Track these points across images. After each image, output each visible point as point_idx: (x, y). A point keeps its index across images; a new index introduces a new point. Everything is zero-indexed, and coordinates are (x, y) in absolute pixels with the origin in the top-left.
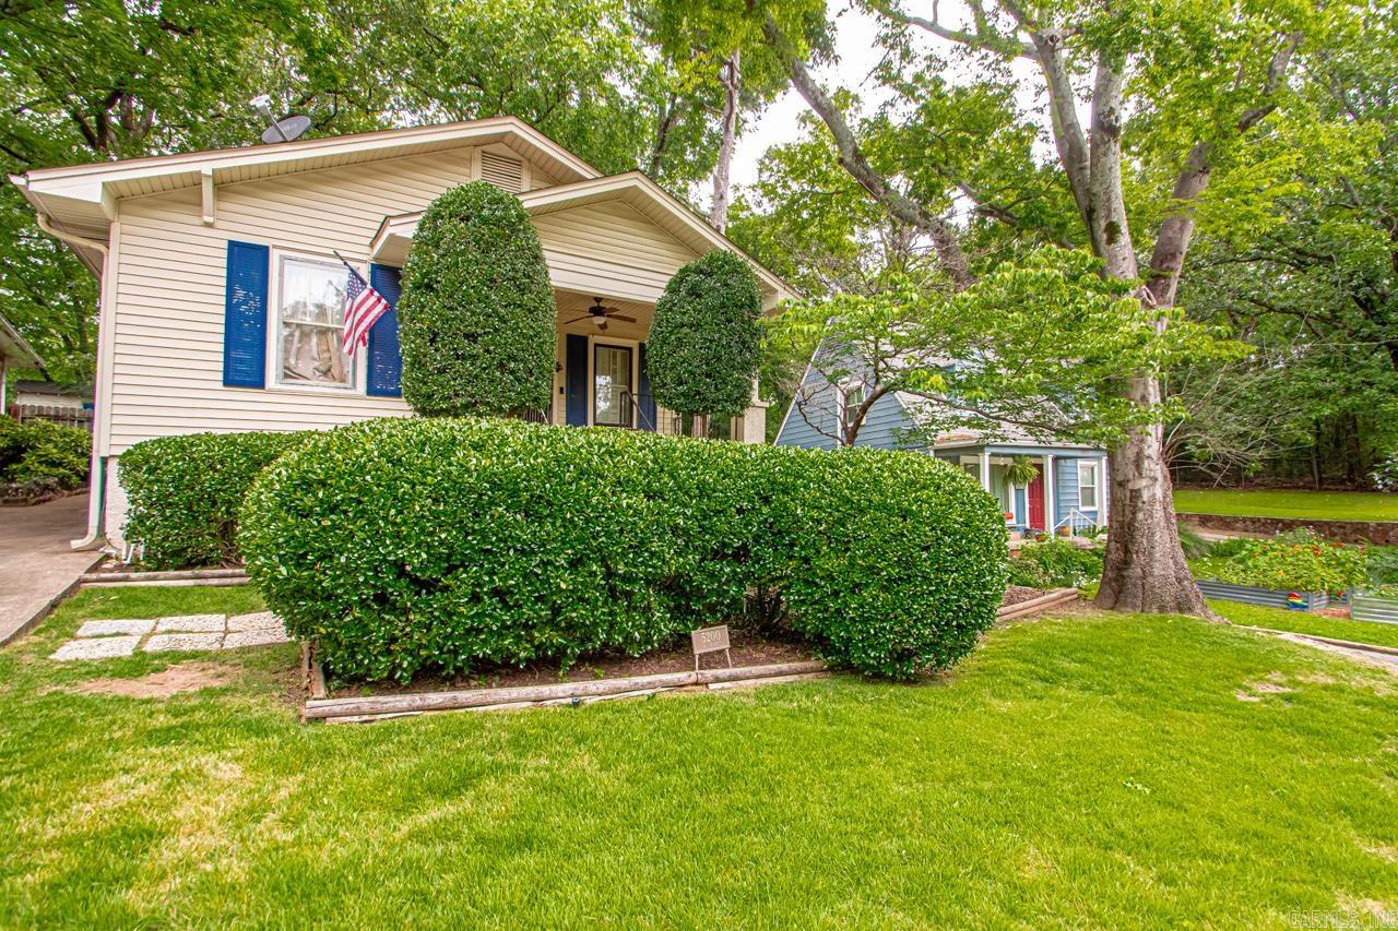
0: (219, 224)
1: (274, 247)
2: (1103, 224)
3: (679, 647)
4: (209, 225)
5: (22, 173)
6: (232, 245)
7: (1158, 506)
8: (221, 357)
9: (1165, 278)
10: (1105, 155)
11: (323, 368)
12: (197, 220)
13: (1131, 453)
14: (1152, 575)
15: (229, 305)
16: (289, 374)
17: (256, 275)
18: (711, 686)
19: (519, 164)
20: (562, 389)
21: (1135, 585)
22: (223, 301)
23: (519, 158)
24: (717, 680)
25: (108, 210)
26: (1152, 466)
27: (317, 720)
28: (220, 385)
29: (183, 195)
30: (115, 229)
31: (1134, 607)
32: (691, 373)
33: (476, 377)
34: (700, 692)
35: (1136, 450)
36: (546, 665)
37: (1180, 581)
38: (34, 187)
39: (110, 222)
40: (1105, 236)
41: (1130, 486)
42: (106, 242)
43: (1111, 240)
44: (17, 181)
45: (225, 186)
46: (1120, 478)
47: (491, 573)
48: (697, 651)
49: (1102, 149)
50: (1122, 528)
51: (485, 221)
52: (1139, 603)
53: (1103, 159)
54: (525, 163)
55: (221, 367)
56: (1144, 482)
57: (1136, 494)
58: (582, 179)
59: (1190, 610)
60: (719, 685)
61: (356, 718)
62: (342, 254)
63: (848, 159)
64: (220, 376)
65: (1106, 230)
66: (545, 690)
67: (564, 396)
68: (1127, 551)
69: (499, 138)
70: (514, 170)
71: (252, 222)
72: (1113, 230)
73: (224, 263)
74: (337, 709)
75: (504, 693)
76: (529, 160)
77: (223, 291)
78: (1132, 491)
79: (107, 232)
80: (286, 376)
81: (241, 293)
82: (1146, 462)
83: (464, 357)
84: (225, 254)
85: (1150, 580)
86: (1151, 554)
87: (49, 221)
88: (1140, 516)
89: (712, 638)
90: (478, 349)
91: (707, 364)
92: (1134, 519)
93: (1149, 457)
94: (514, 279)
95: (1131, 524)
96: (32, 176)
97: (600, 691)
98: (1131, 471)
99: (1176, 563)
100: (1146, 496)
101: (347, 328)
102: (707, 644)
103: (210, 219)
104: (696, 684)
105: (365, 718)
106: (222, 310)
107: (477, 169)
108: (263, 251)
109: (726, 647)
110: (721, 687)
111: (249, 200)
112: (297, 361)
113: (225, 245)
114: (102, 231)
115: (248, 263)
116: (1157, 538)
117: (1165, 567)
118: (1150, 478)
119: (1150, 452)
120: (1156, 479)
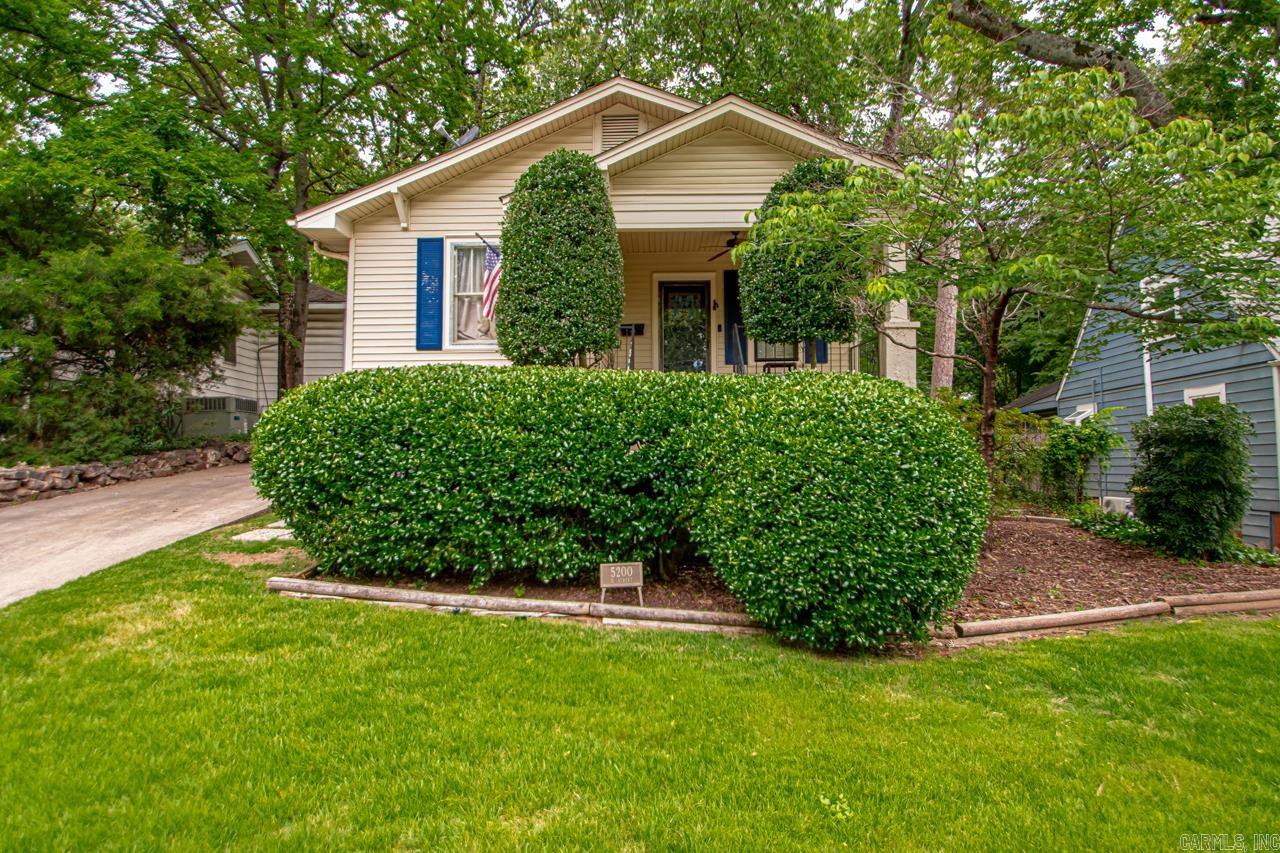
0: (412, 227)
1: (448, 237)
3: (585, 581)
4: (405, 230)
5: (293, 218)
6: (421, 241)
8: (414, 329)
11: (484, 329)
12: (395, 227)
15: (420, 289)
16: (459, 337)
17: (436, 263)
18: (606, 621)
19: (634, 118)
20: (720, 326)
22: (415, 285)
23: (637, 112)
24: (612, 615)
25: (344, 231)
27: (275, 590)
28: (414, 350)
29: (383, 211)
30: (352, 244)
32: (764, 298)
33: (538, 326)
34: (589, 623)
38: (301, 225)
39: (348, 240)
42: (347, 253)
44: (291, 223)
45: (414, 198)
48: (604, 585)
54: (643, 116)
55: (414, 336)
58: (684, 116)
60: (614, 621)
61: (299, 594)
62: (481, 233)
63: (958, 11)
64: (414, 343)
66: (440, 597)
67: (723, 333)
70: (630, 126)
71: (432, 221)
73: (415, 256)
74: (286, 585)
75: (405, 593)
76: (645, 112)
77: (415, 278)
79: (348, 246)
80: (459, 338)
81: (426, 278)
84: (415, 249)
87: (320, 246)
89: (622, 573)
90: (537, 301)
91: (782, 287)
96: (299, 218)
97: (489, 606)
101: (485, 294)
102: (616, 579)
103: (404, 225)
104: (589, 615)
105: (305, 595)
106: (414, 292)
107: (598, 134)
108: (440, 241)
109: (639, 584)
110: (616, 623)
111: (430, 204)
112: (466, 325)
113: (415, 242)
114: (343, 246)
115: (430, 252)
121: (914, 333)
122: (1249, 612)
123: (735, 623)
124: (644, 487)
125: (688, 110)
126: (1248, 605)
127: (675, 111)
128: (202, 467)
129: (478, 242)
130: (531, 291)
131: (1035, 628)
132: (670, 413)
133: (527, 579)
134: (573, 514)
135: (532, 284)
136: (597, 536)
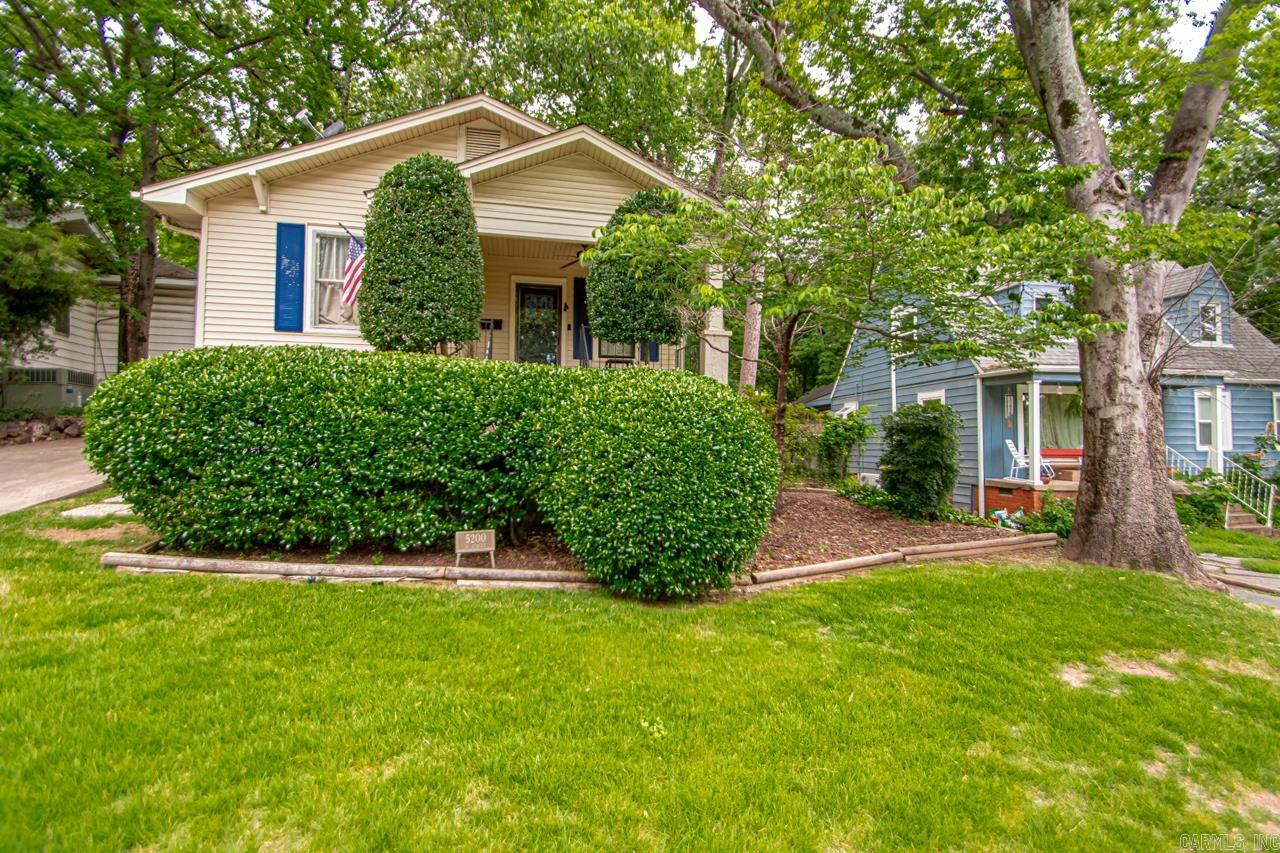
0: (272, 211)
1: (309, 224)
2: (1056, 104)
3: (442, 547)
4: (264, 213)
5: (138, 190)
6: (280, 226)
7: (1136, 439)
8: (273, 310)
9: (1178, 160)
10: (1047, 24)
11: (347, 315)
12: (253, 210)
13: (1102, 374)
14: (1125, 523)
15: (278, 271)
16: (321, 321)
17: (297, 248)
18: (459, 582)
19: (497, 133)
20: (569, 326)
21: (1102, 533)
22: (274, 268)
23: (498, 128)
24: (466, 577)
25: (196, 208)
26: (1130, 390)
27: (111, 566)
28: (272, 331)
29: (241, 192)
30: (205, 222)
31: (1100, 559)
32: (607, 304)
33: (401, 316)
34: (444, 586)
35: (1107, 371)
37: (1160, 531)
38: (147, 198)
39: (201, 217)
40: (1059, 119)
41: (1101, 414)
42: (199, 230)
43: (1067, 123)
44: (135, 195)
45: (274, 182)
46: (1090, 405)
48: (459, 551)
49: (1043, 18)
50: (1093, 464)
52: (1106, 555)
53: (1046, 30)
54: (503, 132)
55: (273, 317)
56: (1117, 410)
57: (1108, 425)
59: (1169, 568)
60: (468, 582)
61: (138, 569)
62: (344, 224)
64: (272, 324)
65: (1060, 112)
66: (295, 567)
67: (571, 332)
68: (1097, 493)
71: (294, 208)
72: (1068, 111)
73: (274, 240)
74: (124, 560)
75: (257, 565)
77: (274, 261)
78: (1102, 420)
79: (200, 223)
80: (321, 322)
81: (286, 261)
82: (1121, 387)
84: (275, 233)
85: (1123, 528)
86: (1125, 497)
87: (169, 221)
88: (1113, 451)
89: (476, 540)
90: (400, 292)
91: (622, 296)
92: (1105, 454)
93: (1126, 380)
95: (1102, 461)
96: (145, 190)
97: (347, 573)
98: (1101, 396)
99: (1158, 510)
100: (1119, 426)
101: (345, 281)
102: (470, 545)
103: (263, 208)
104: (444, 578)
105: (145, 569)
106: (274, 275)
107: (462, 144)
108: (301, 228)
109: (492, 548)
110: (469, 584)
111: (290, 190)
112: (329, 310)
113: (275, 226)
114: (196, 223)
115: (290, 238)
116: (1134, 478)
117: (1144, 513)
118: (1127, 405)
119: (1128, 373)
120: (1135, 407)
121: (727, 340)
122: (956, 559)
123: (575, 580)
124: (498, 463)
125: (545, 133)
126: (955, 553)
127: (534, 132)
128: (27, 441)
129: (341, 232)
130: (394, 282)
131: (809, 574)
132: (523, 399)
133: (387, 548)
134: (430, 488)
135: (395, 276)
136: (453, 507)
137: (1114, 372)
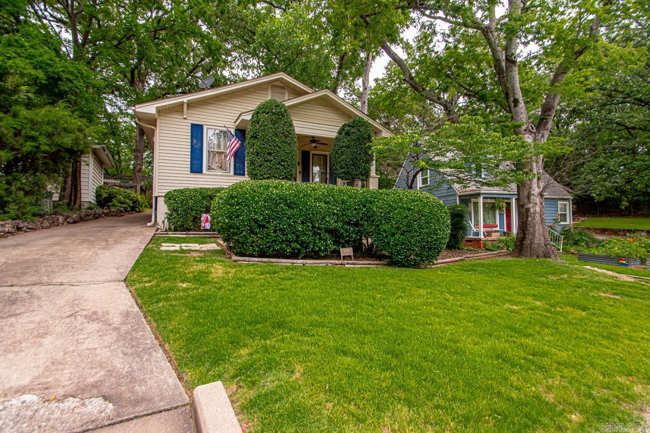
0: (189, 118)
1: (205, 125)
2: (512, 99)
4: (185, 119)
6: (192, 125)
7: (537, 215)
8: (189, 163)
9: (546, 119)
11: (220, 166)
12: (182, 117)
13: (526, 193)
14: (534, 243)
15: (192, 146)
16: (209, 168)
17: (200, 135)
18: (346, 265)
19: (283, 88)
20: (300, 172)
21: (527, 247)
22: (190, 144)
23: (284, 86)
24: (348, 264)
25: (157, 115)
26: (535, 198)
27: (235, 261)
28: (189, 173)
29: (178, 109)
30: (158, 121)
31: (526, 256)
32: (346, 164)
33: (271, 168)
34: (342, 266)
35: (528, 192)
36: (294, 255)
37: (546, 245)
39: (156, 119)
40: (513, 104)
41: (525, 207)
42: (155, 125)
43: (516, 106)
45: (191, 105)
46: (521, 204)
47: (279, 224)
48: (342, 255)
50: (523, 224)
51: (274, 114)
52: (528, 254)
54: (286, 87)
55: (189, 166)
56: (531, 205)
57: (528, 210)
58: (309, 93)
59: (549, 257)
60: (349, 266)
61: (245, 262)
62: (226, 126)
63: (407, 79)
64: (189, 169)
65: (513, 102)
66: (295, 261)
67: (301, 174)
68: (524, 234)
69: (277, 80)
70: (282, 91)
71: (198, 117)
72: (516, 102)
73: (190, 131)
74: (240, 259)
76: (288, 87)
77: (190, 141)
78: (526, 209)
79: (156, 123)
81: (195, 141)
82: (532, 197)
83: (267, 161)
84: (190, 128)
85: (533, 245)
86: (534, 234)
88: (530, 219)
89: (347, 251)
92: (527, 220)
93: (533, 195)
94: (283, 133)
95: (526, 222)
96: (137, 106)
97: (311, 263)
98: (526, 201)
99: (544, 238)
100: (532, 210)
101: (228, 151)
102: (345, 253)
103: (186, 117)
104: (341, 264)
105: (247, 262)
106: (190, 147)
107: (269, 92)
108: (202, 126)
109: (352, 254)
111: (197, 109)
112: (212, 163)
113: (190, 125)
114: (153, 122)
115: (197, 131)
116: (537, 228)
117: (540, 240)
118: (534, 203)
119: (534, 192)
120: (536, 204)
121: (377, 179)
127: (305, 91)
129: (225, 129)
137: (530, 192)
